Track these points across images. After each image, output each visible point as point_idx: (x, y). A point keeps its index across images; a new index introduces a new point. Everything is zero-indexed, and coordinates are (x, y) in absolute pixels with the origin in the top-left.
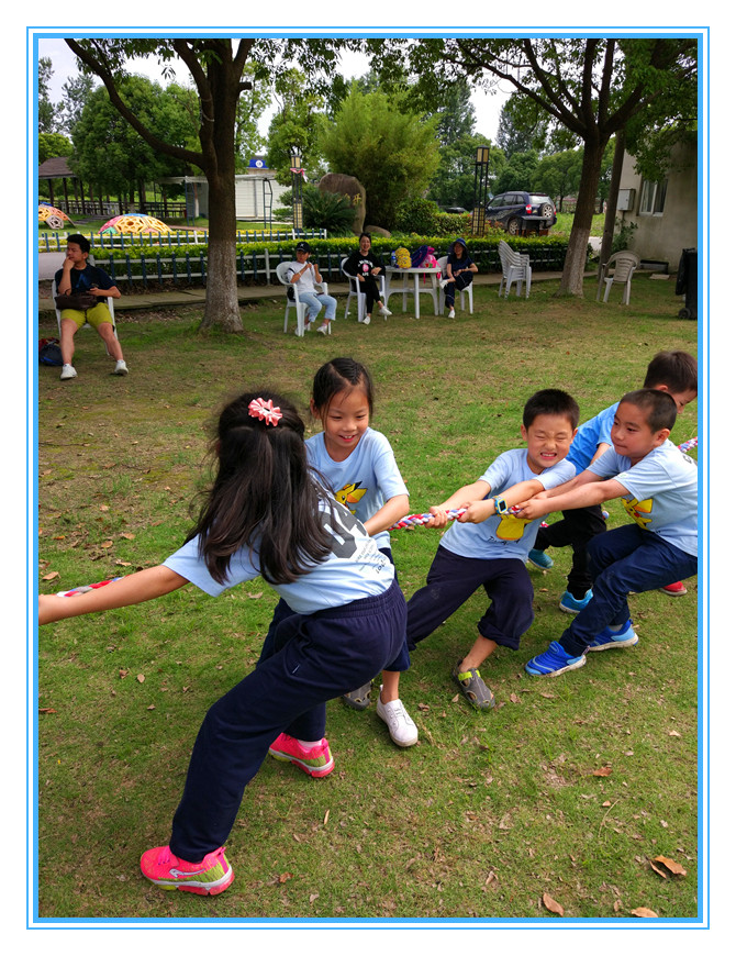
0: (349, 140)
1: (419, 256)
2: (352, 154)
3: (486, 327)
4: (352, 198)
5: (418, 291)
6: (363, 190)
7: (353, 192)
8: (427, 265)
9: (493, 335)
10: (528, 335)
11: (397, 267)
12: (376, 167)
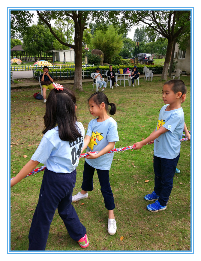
0: (99, 40)
1: (125, 70)
2: (100, 44)
3: (144, 89)
4: (100, 56)
5: (125, 80)
6: (103, 54)
7: (100, 54)
8: (127, 73)
9: (147, 91)
10: (156, 91)
11: (120, 73)
12: (107, 47)
